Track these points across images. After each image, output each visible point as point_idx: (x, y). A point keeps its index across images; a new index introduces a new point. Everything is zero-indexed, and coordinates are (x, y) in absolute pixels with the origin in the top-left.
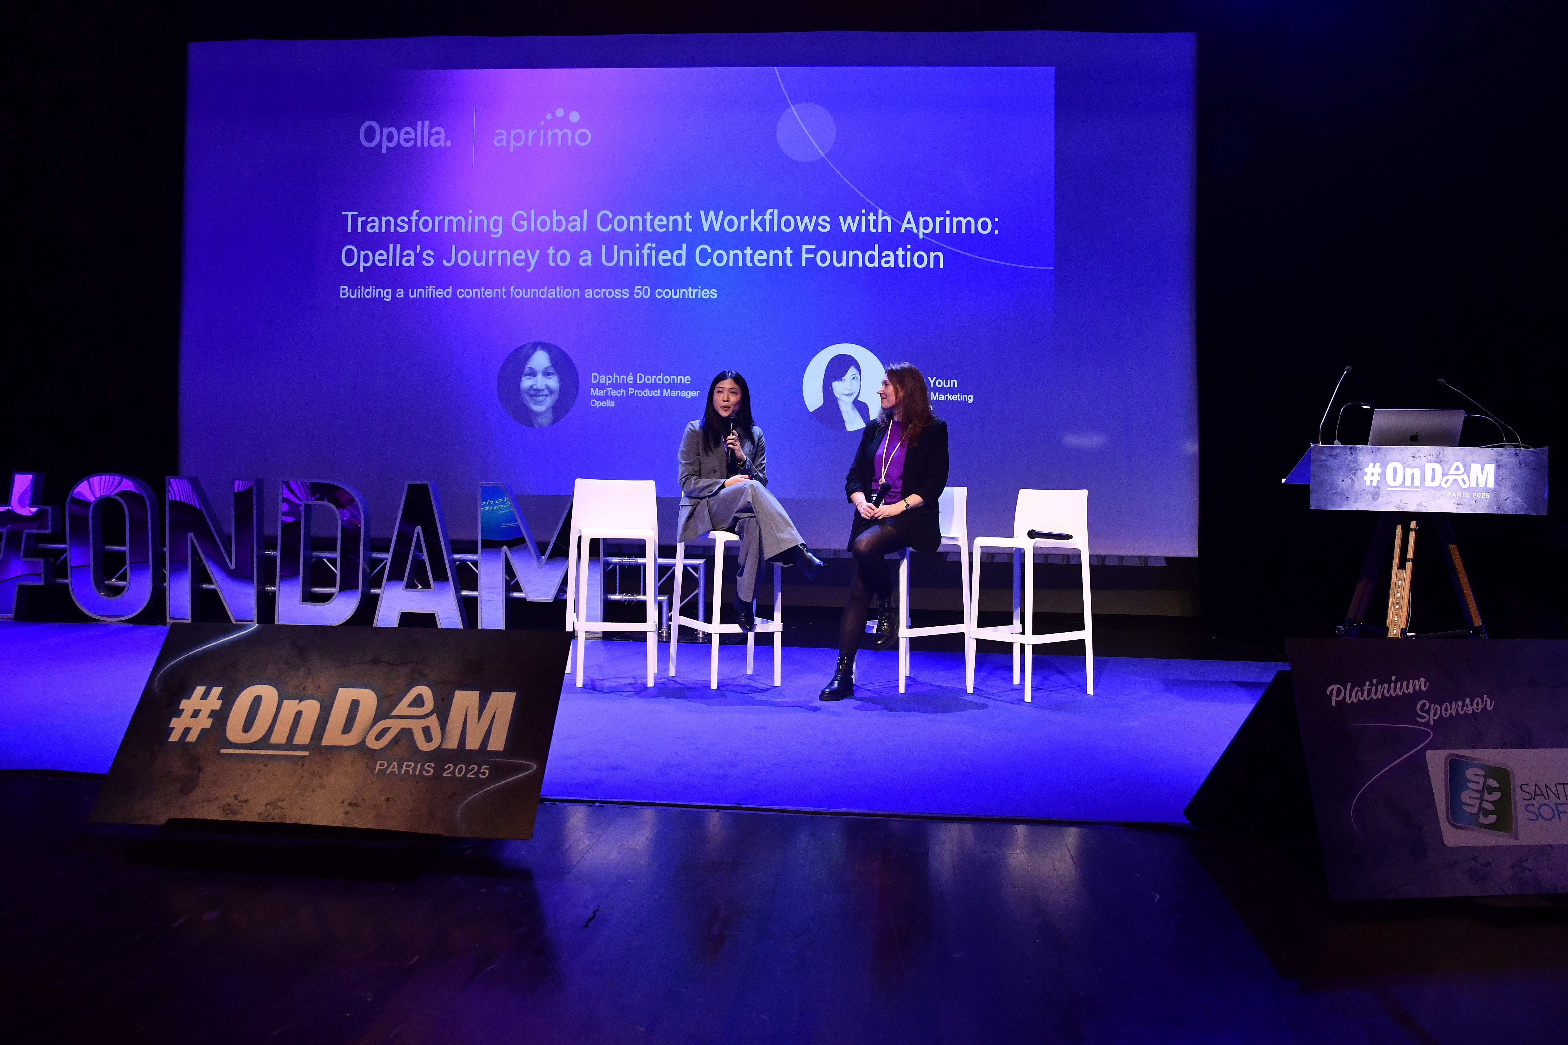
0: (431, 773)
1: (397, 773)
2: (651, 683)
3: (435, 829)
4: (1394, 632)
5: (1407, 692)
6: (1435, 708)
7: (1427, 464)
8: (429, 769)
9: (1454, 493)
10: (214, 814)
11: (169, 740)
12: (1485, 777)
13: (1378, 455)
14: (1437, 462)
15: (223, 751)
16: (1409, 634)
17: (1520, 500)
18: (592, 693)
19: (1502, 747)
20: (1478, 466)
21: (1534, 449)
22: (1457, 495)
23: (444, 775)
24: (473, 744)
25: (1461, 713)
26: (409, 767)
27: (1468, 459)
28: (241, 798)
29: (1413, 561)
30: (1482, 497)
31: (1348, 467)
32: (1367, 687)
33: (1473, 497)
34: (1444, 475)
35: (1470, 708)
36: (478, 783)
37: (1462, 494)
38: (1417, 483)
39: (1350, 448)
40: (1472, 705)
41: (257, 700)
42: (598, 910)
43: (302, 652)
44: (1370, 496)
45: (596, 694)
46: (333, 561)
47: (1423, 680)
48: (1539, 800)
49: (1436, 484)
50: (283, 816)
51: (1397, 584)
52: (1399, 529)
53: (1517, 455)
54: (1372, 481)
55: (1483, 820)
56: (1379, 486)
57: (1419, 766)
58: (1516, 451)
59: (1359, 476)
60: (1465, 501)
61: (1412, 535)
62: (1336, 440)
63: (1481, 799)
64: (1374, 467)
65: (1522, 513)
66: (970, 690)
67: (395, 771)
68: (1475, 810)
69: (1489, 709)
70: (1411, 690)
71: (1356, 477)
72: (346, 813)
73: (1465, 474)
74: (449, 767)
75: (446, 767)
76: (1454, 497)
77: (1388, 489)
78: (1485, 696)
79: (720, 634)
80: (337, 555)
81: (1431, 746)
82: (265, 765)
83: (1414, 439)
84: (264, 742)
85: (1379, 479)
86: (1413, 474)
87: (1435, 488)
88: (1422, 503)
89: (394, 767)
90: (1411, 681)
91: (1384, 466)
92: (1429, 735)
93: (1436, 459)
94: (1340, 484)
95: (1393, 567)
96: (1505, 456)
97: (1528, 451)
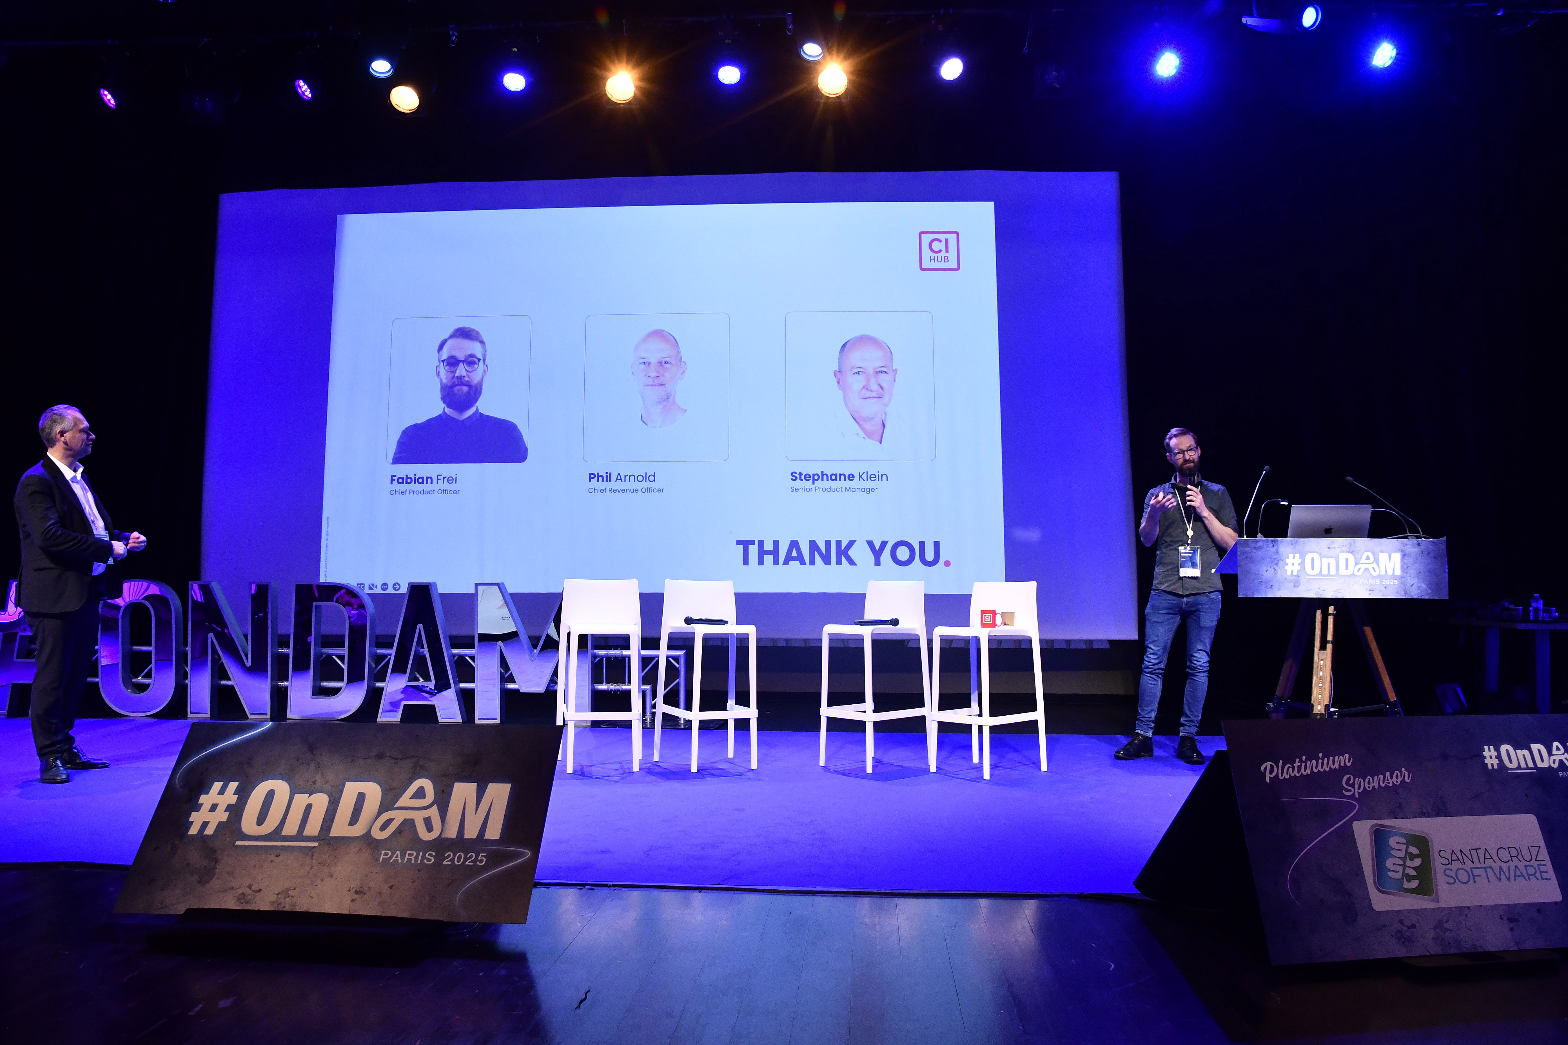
0: (432, 862)
1: (400, 861)
2: (636, 768)
3: (436, 916)
4: (1319, 709)
5: (1333, 767)
6: (1359, 782)
7: (1341, 555)
8: (431, 858)
10: (230, 903)
11: (189, 833)
12: (1407, 845)
13: (1297, 547)
14: (1349, 552)
15: (238, 843)
16: (1332, 710)
17: (1424, 586)
18: (581, 779)
19: (1420, 817)
20: (1386, 555)
21: (1434, 540)
22: (1368, 582)
23: (444, 863)
24: (471, 833)
25: (1383, 785)
26: (411, 856)
27: (1377, 549)
28: (255, 888)
29: (1333, 642)
30: (1391, 584)
31: (1270, 558)
32: (1297, 764)
34: (1356, 564)
35: (1390, 781)
36: (475, 870)
37: (1373, 581)
38: (1333, 571)
39: (1272, 541)
40: (1392, 778)
41: (271, 794)
42: (589, 991)
43: (312, 749)
44: (1292, 585)
45: (586, 781)
46: (341, 658)
47: (1347, 755)
48: (1456, 865)
49: (1349, 572)
50: (294, 905)
51: (1319, 664)
52: (1319, 613)
55: (1407, 885)
56: (1299, 575)
57: (1347, 836)
58: (1417, 542)
59: (1281, 566)
60: (1376, 587)
61: (1331, 619)
62: (1259, 534)
63: (1404, 866)
64: (1294, 558)
65: (1426, 598)
66: (933, 769)
67: (398, 860)
68: (1399, 876)
69: (1408, 781)
70: (1337, 766)
71: (1278, 567)
72: (353, 900)
73: (1375, 563)
74: (449, 856)
75: (446, 856)
76: (1366, 584)
77: (1308, 577)
78: (1403, 770)
79: (699, 720)
80: (345, 652)
81: (1356, 817)
82: (277, 856)
83: (1328, 532)
84: (276, 834)
85: (1299, 569)
86: (1329, 564)
87: (1349, 576)
88: (1338, 590)
89: (397, 857)
90: (1337, 757)
91: (1303, 556)
92: (1354, 807)
93: (1349, 550)
94: (1264, 573)
95: (1315, 649)
96: (1409, 546)
97: (1428, 541)
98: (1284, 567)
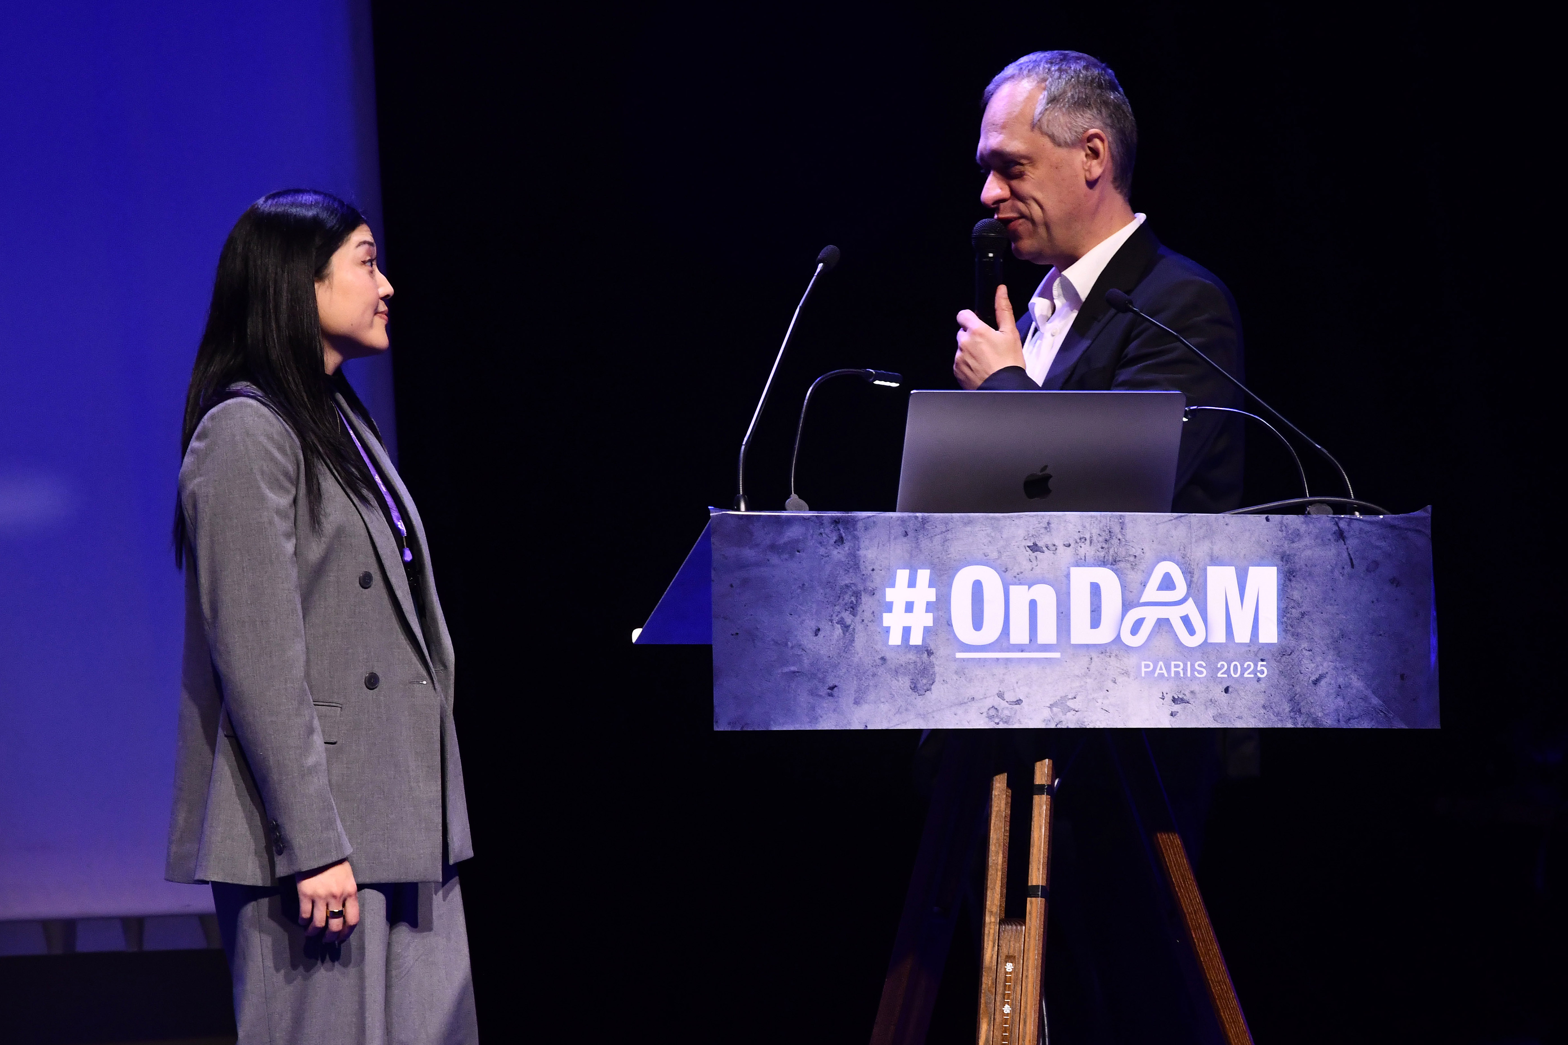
7: (1075, 572)
9: (1161, 663)
13: (924, 543)
14: (1103, 563)
17: (1357, 683)
20: (1230, 573)
21: (1390, 517)
22: (1168, 671)
27: (1199, 552)
29: (1049, 893)
30: (1246, 675)
31: (830, 584)
33: (1219, 675)
34: (1127, 606)
37: (1185, 665)
38: (1047, 633)
39: (836, 521)
44: (904, 682)
49: (1103, 635)
51: (1001, 977)
52: (1000, 786)
53: (1341, 535)
54: (907, 631)
56: (932, 646)
58: (1337, 524)
59: (867, 615)
60: (1195, 687)
61: (1041, 806)
62: (794, 496)
64: (912, 583)
65: (1366, 725)
71: (858, 619)
73: (1190, 601)
76: (1161, 675)
77: (959, 655)
85: (930, 623)
86: (1033, 604)
87: (1102, 649)
88: (1064, 698)
91: (943, 578)
93: (1102, 554)
94: (808, 641)
95: (988, 919)
96: (1307, 541)
97: (1371, 523)
98: (876, 618)
